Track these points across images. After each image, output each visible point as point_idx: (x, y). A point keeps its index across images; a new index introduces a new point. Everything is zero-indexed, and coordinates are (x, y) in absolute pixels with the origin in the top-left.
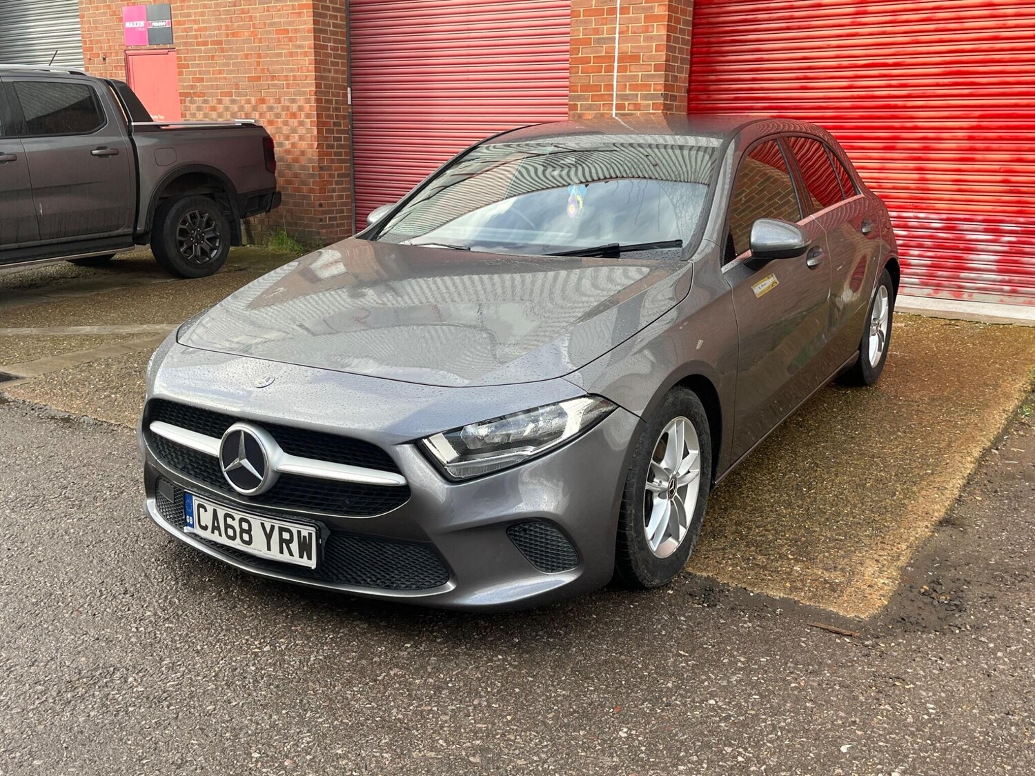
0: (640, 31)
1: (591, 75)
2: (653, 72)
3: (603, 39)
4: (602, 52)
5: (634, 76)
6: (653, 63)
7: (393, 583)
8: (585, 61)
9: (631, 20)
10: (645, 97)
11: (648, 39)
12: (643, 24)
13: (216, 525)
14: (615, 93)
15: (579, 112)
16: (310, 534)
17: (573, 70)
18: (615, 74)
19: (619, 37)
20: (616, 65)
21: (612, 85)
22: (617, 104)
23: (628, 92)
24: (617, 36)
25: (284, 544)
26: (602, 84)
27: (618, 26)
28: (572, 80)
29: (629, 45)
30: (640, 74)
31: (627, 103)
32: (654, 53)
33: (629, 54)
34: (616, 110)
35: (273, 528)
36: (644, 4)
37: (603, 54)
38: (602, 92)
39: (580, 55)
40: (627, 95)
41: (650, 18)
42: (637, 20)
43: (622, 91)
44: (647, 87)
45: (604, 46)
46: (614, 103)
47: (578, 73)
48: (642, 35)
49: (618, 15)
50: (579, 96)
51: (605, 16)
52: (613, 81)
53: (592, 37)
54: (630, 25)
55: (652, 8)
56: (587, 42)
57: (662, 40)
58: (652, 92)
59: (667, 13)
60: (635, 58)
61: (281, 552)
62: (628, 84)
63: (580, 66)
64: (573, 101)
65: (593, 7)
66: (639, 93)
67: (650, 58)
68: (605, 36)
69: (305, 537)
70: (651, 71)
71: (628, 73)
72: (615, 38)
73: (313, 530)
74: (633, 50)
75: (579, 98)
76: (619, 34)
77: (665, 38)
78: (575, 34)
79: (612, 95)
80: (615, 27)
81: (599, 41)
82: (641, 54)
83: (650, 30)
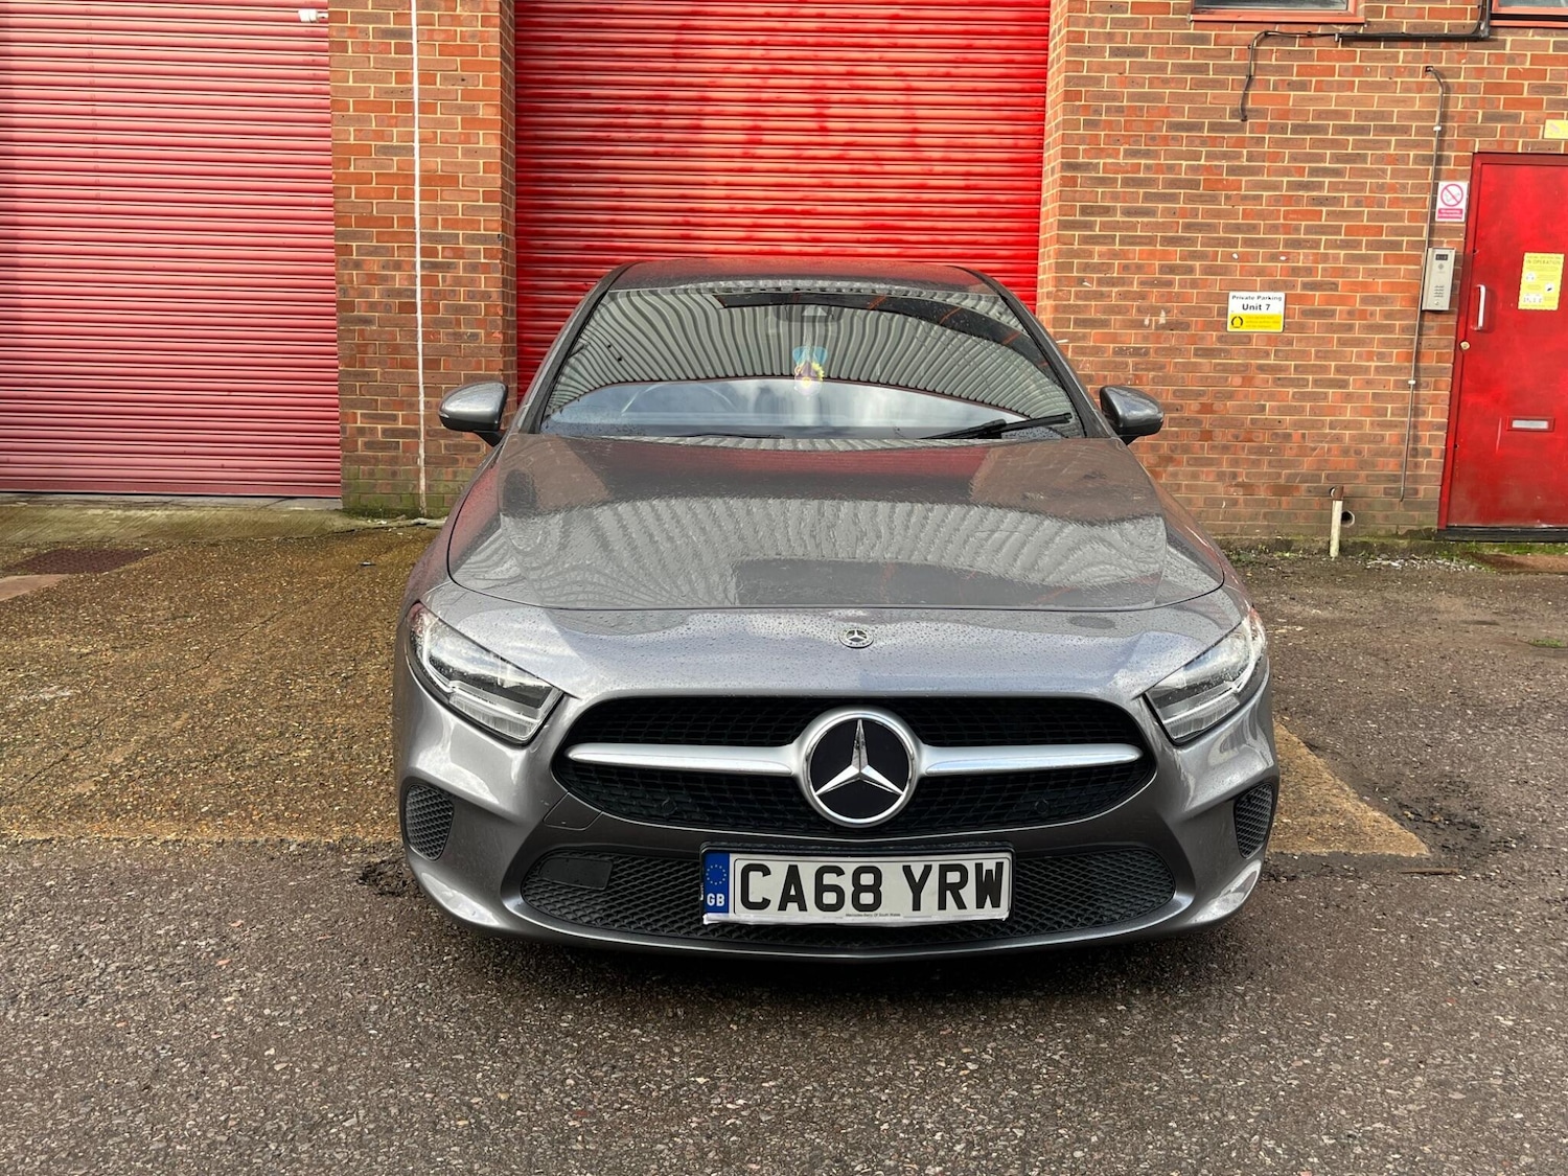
0: (457, 140)
1: (375, 201)
2: (481, 203)
3: (392, 147)
4: (391, 167)
5: (450, 206)
6: (481, 190)
7: (1101, 917)
8: (362, 179)
9: (438, 123)
10: (470, 239)
11: (467, 153)
12: (460, 130)
13: (793, 892)
14: (418, 231)
15: (354, 257)
16: (1000, 866)
17: (339, 193)
18: (417, 201)
19: (421, 147)
20: (417, 188)
21: (413, 219)
22: (421, 248)
23: (440, 230)
24: (416, 145)
25: (948, 893)
26: (395, 216)
27: (416, 130)
28: (340, 207)
29: (439, 160)
30: (460, 204)
31: (440, 247)
32: (481, 174)
33: (439, 173)
34: (422, 257)
35: (927, 870)
36: (459, 102)
37: (395, 170)
38: (395, 229)
39: (352, 169)
40: (441, 235)
41: (472, 122)
42: (451, 124)
43: (431, 229)
44: (475, 224)
45: (395, 158)
46: (418, 246)
47: (350, 197)
48: (460, 146)
49: (416, 114)
50: (355, 232)
51: (394, 114)
52: (414, 213)
53: (373, 143)
54: (439, 131)
55: (473, 108)
56: (364, 151)
57: (494, 157)
58: (482, 232)
59: (500, 117)
60: (450, 180)
61: (942, 906)
62: (440, 218)
63: (353, 187)
64: (343, 240)
65: (372, 99)
66: (461, 232)
67: (476, 181)
68: (395, 143)
69: (989, 872)
70: (478, 201)
71: (439, 203)
72: (412, 148)
73: (1005, 859)
74: (444, 169)
75: (354, 236)
76: (421, 141)
77: (499, 153)
78: (342, 137)
79: (414, 233)
80: (413, 132)
81: (388, 151)
82: (461, 175)
83: (473, 139)
